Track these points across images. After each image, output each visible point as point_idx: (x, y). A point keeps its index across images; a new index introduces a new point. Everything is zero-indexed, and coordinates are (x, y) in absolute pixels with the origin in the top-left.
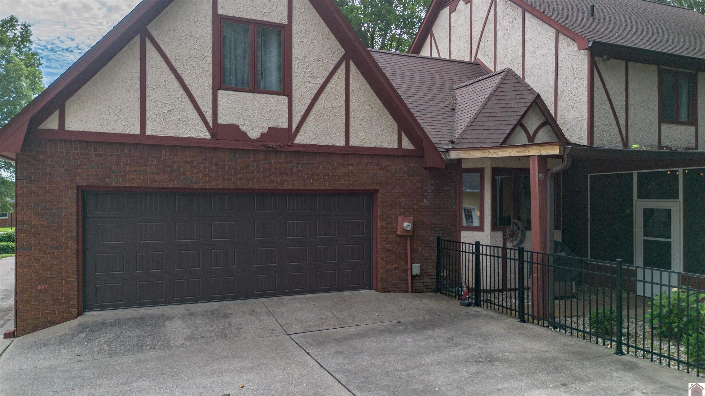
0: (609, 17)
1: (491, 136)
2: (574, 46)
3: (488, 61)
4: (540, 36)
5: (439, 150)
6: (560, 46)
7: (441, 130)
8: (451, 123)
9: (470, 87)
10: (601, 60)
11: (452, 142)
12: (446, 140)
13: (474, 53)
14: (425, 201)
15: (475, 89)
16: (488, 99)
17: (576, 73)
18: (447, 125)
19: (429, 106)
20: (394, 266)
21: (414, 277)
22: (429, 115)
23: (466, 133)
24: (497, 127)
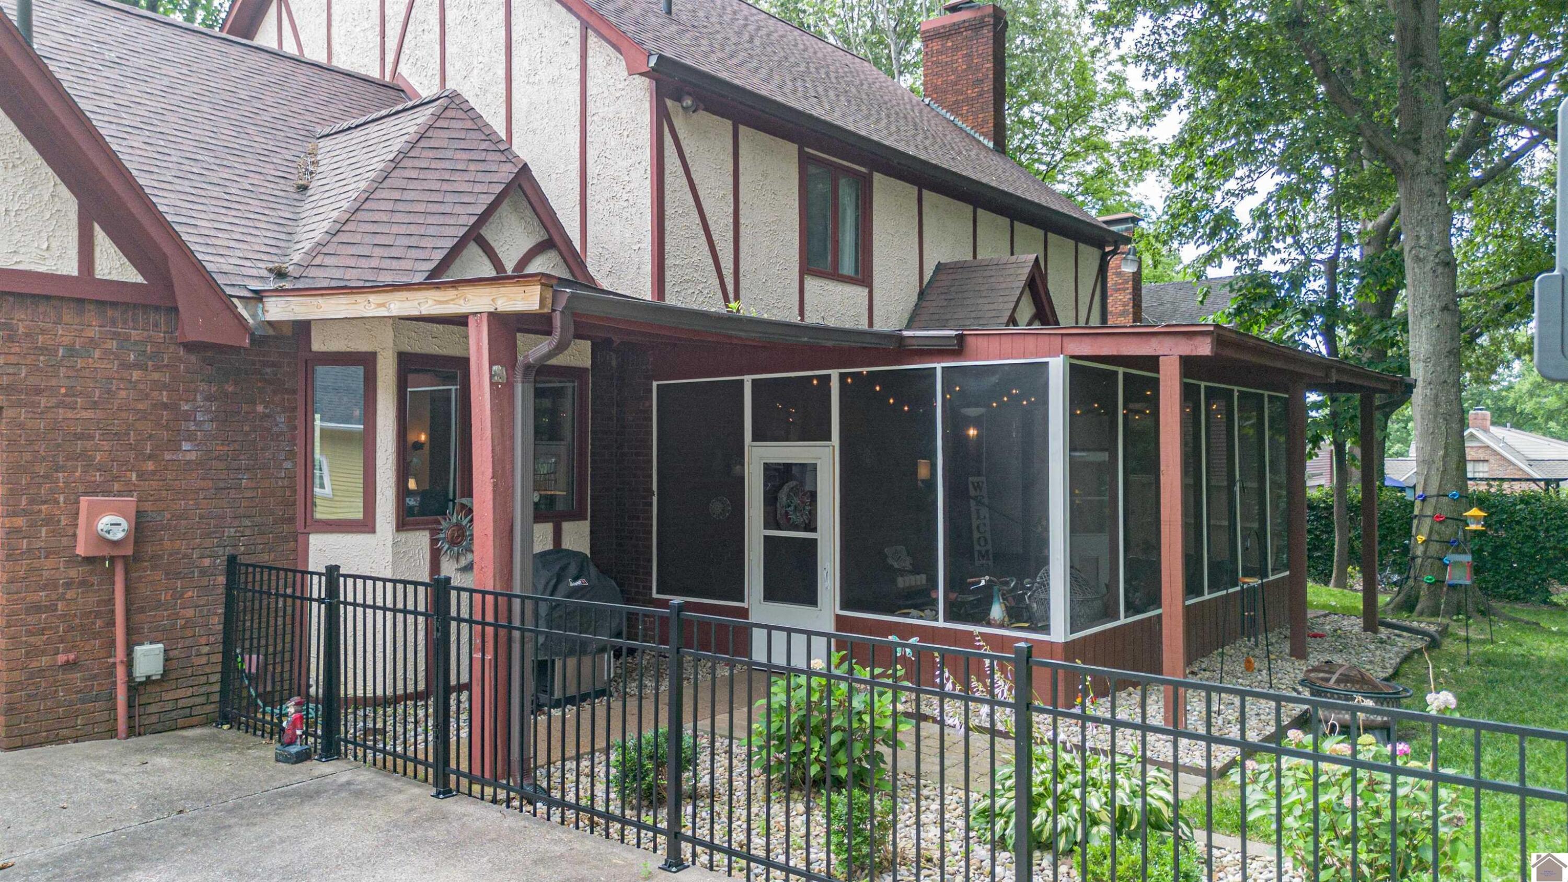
0: (705, 27)
1: (395, 264)
2: (620, 67)
3: (426, 82)
4: (546, 33)
5: (228, 291)
6: (590, 61)
7: (249, 238)
8: (290, 223)
9: (356, 133)
10: (680, 109)
11: (280, 274)
12: (260, 265)
13: (390, 58)
14: (186, 446)
15: (368, 137)
16: (393, 165)
17: (626, 133)
18: (276, 228)
19: (222, 169)
20: (61, 658)
21: (135, 688)
22: (216, 192)
23: (325, 250)
24: (413, 241)
